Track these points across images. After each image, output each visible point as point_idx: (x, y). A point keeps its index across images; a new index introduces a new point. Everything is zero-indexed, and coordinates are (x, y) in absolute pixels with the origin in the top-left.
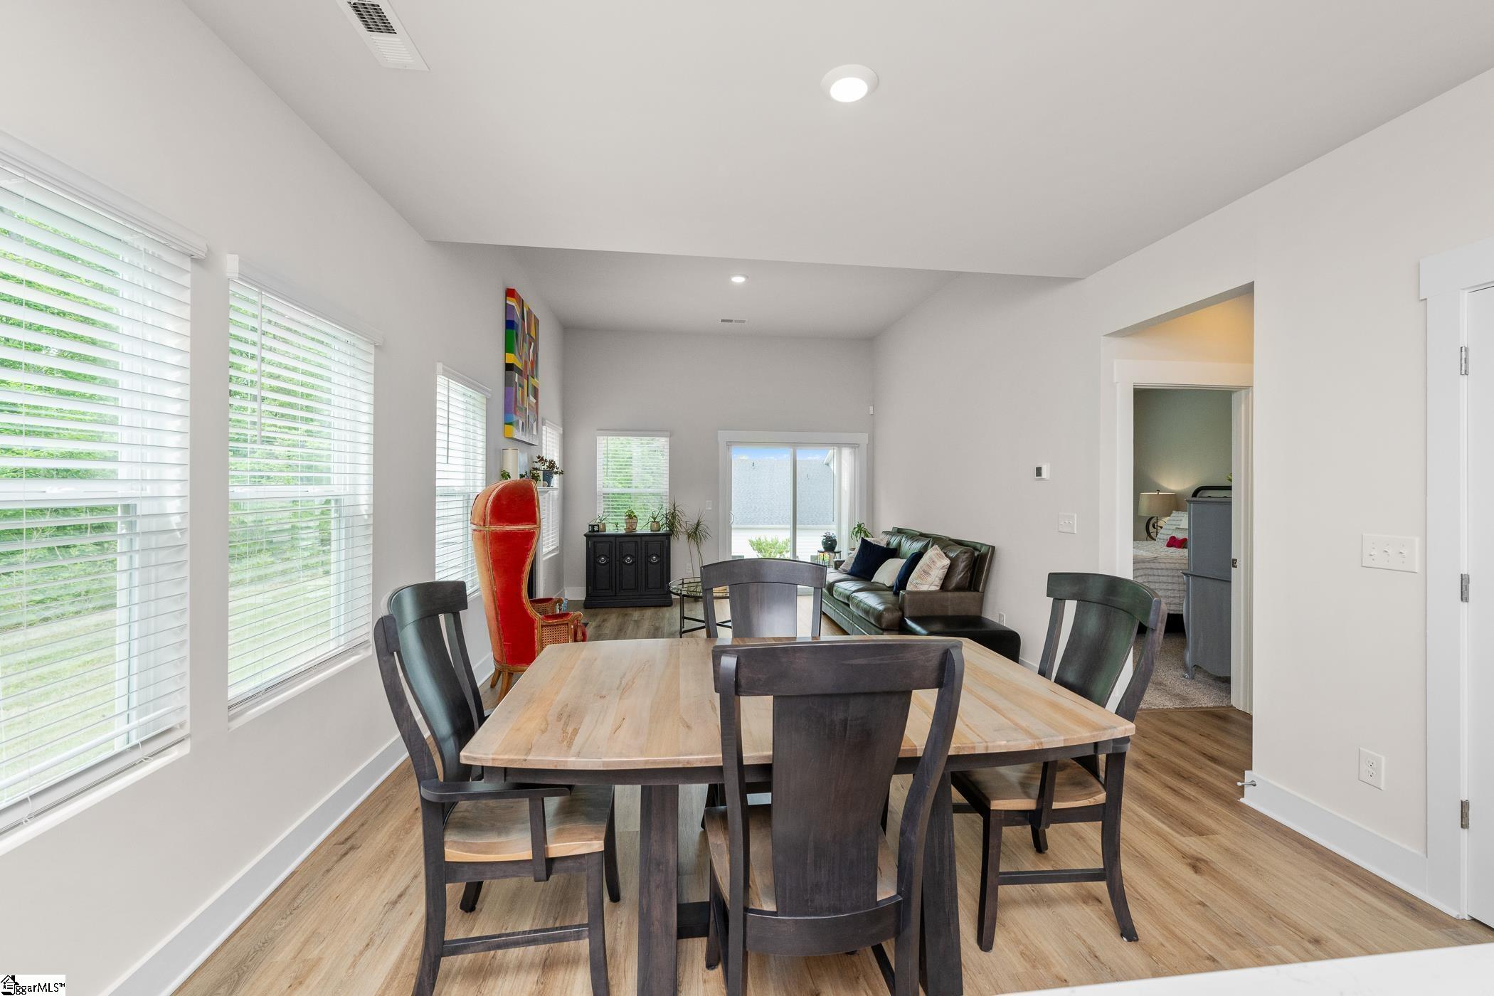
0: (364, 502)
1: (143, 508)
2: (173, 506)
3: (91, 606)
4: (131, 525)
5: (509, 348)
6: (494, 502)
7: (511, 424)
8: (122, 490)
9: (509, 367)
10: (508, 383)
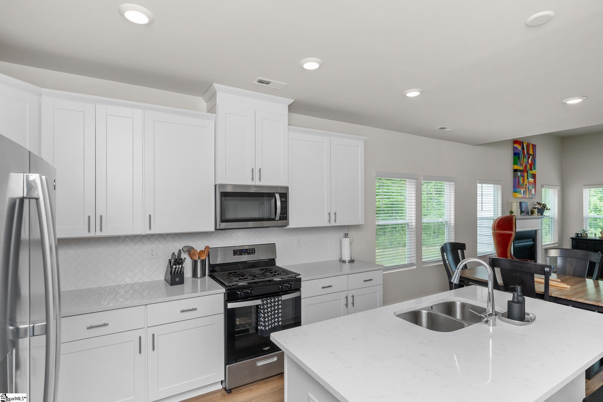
0: (453, 222)
1: (410, 224)
2: (414, 224)
3: (401, 246)
4: (408, 227)
5: (515, 163)
6: (497, 223)
7: (516, 192)
8: (407, 221)
9: (515, 171)
10: (515, 176)
